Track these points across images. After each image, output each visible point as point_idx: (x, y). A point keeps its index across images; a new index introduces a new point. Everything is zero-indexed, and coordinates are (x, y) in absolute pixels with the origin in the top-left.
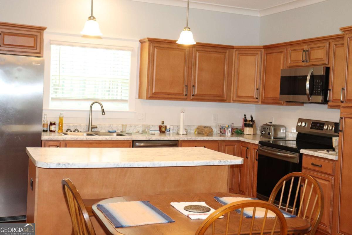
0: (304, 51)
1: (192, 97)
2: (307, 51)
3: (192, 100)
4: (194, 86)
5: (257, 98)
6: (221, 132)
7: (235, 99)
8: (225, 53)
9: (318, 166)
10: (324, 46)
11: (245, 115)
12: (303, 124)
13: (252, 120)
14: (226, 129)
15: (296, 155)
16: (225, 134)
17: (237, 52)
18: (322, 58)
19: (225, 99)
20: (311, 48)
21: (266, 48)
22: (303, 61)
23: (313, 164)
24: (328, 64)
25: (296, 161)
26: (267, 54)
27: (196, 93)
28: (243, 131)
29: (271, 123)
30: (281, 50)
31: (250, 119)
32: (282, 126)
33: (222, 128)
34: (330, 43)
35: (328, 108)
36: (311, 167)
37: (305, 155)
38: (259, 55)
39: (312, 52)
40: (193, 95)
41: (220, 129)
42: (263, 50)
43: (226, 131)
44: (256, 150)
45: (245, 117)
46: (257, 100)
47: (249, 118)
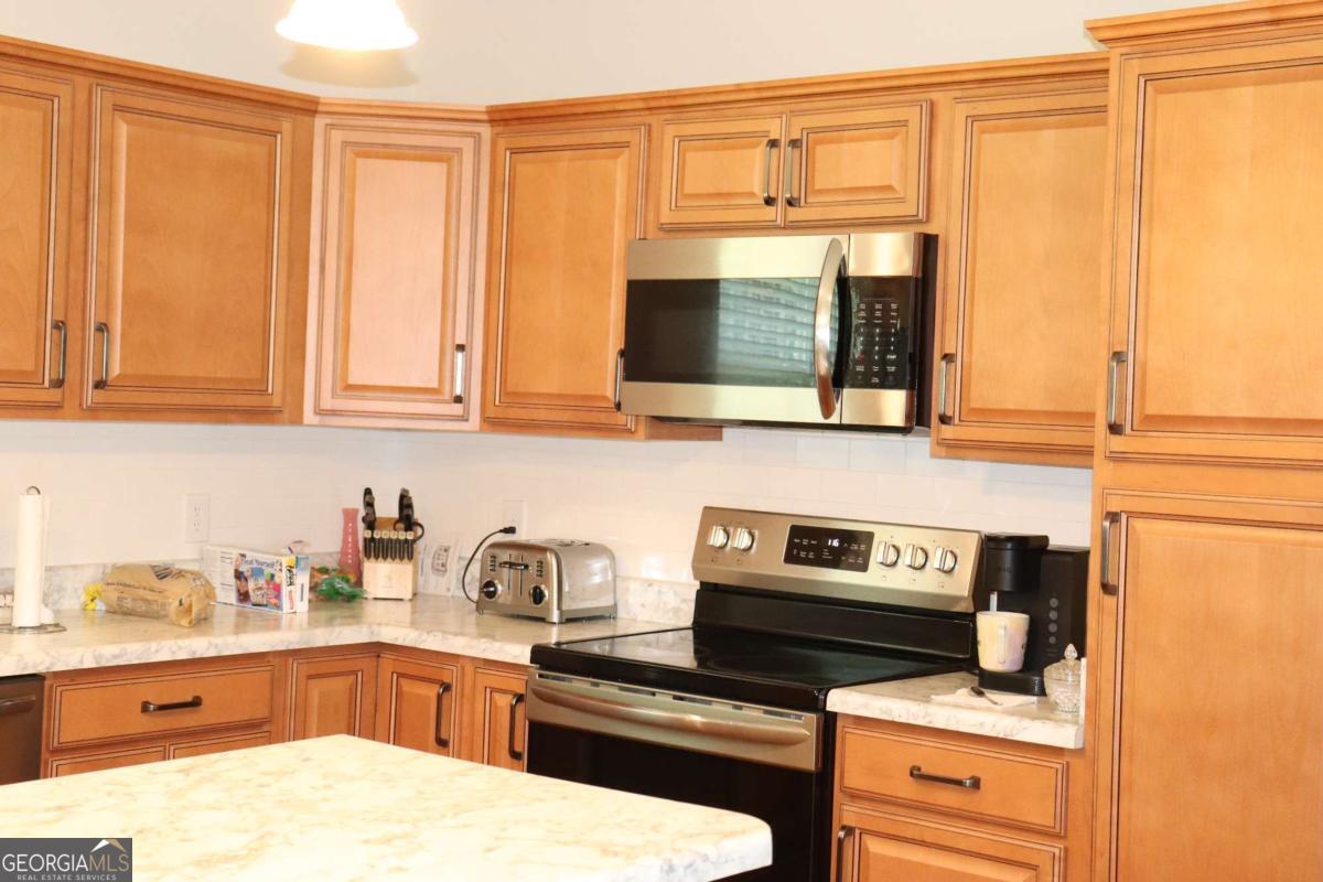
0: (773, 144)
1: (91, 396)
2: (795, 143)
3: (94, 413)
4: (102, 328)
5: (458, 400)
6: (244, 596)
7: (327, 403)
8: (273, 134)
9: (959, 783)
10: (904, 124)
11: (368, 492)
12: (742, 540)
13: (406, 518)
14: (282, 578)
15: (800, 726)
16: (278, 607)
17: (337, 137)
18: (889, 188)
19: (276, 401)
20: (817, 130)
21: (507, 118)
22: (769, 201)
23: (916, 774)
24: (928, 220)
25: (806, 759)
26: (514, 151)
27: (116, 370)
28: (359, 583)
29: (511, 530)
30: (608, 137)
31: (395, 514)
32: (589, 549)
33: (257, 572)
34: (932, 104)
35: (934, 455)
36: (908, 789)
37: (861, 721)
38: (468, 157)
39: (820, 151)
40: (99, 385)
41: (239, 575)
42: (486, 131)
43: (285, 590)
44: (504, 701)
45: (369, 504)
46: (458, 409)
47: (387, 508)
